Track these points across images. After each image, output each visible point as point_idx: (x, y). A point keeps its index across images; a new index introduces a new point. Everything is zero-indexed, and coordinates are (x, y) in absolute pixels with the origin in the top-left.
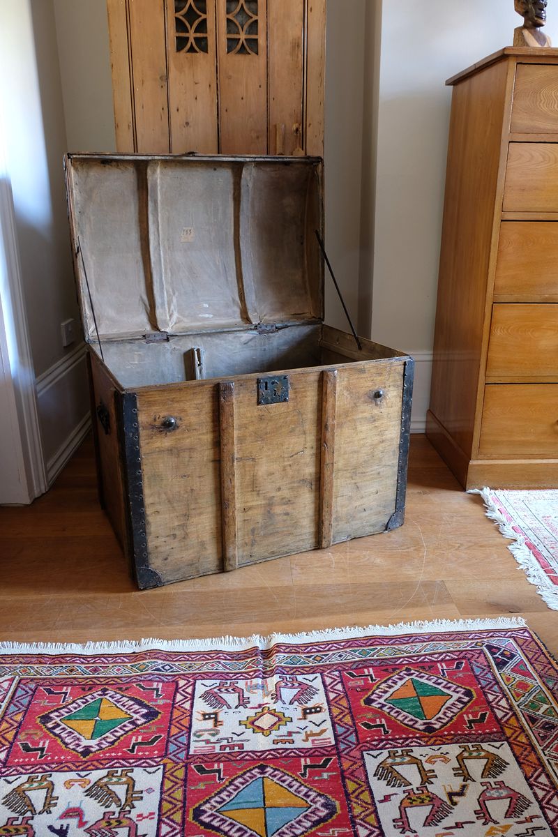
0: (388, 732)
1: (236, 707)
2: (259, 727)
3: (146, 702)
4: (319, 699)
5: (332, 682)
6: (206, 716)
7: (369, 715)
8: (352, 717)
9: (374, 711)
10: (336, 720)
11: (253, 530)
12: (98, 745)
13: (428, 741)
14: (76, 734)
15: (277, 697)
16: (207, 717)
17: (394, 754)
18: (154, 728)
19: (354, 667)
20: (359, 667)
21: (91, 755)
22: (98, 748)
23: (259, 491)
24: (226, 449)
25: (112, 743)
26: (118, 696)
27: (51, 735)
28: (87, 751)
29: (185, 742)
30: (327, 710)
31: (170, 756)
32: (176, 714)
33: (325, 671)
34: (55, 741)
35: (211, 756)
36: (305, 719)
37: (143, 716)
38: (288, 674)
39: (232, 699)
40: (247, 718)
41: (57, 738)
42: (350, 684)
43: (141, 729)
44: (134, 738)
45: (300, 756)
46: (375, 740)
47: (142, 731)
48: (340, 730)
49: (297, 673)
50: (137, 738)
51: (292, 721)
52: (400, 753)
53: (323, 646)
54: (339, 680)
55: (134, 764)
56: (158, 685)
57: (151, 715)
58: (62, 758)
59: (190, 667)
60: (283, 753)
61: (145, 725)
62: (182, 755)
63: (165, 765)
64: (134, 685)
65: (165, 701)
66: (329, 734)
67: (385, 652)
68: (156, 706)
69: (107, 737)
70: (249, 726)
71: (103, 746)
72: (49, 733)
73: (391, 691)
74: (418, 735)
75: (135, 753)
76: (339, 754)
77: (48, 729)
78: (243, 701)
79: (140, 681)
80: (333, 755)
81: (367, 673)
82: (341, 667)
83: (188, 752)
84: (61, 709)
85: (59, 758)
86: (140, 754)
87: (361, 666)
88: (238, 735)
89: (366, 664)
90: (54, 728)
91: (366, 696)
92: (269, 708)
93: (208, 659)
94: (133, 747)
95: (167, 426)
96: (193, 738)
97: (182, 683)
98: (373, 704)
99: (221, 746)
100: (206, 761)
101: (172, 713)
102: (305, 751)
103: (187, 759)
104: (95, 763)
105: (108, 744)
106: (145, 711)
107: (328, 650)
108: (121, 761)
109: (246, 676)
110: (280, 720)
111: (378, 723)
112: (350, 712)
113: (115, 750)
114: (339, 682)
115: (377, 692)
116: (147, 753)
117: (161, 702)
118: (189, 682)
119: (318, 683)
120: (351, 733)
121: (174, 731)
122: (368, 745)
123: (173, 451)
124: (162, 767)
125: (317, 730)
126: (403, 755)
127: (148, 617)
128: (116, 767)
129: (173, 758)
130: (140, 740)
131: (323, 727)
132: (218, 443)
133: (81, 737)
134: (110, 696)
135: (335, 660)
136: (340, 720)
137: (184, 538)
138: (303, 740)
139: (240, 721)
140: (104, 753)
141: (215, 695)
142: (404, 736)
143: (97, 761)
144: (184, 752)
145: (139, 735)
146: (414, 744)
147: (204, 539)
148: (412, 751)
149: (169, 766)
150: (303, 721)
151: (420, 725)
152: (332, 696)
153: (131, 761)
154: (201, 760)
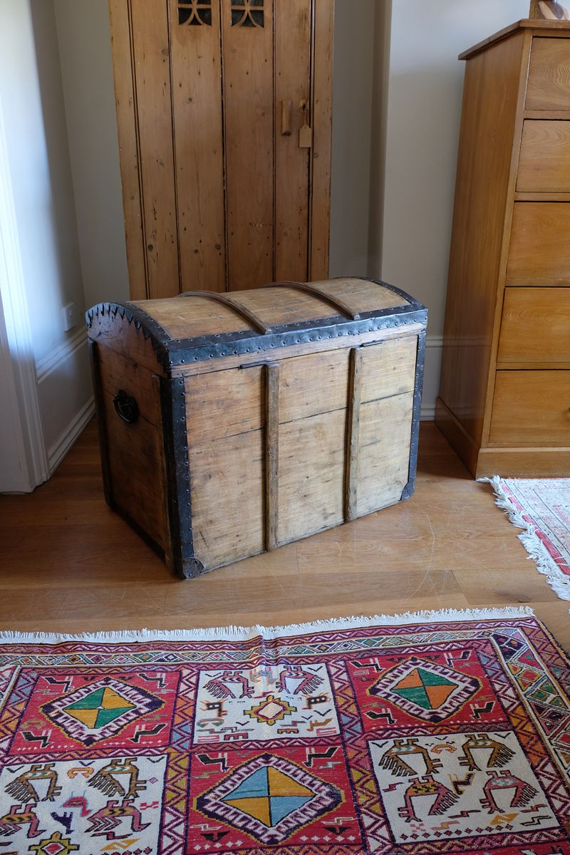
0: (393, 722)
1: (241, 697)
2: (263, 716)
3: (150, 692)
4: (324, 689)
5: (337, 672)
7: (375, 705)
8: (357, 706)
9: (380, 701)
10: (341, 710)
12: (101, 734)
13: (433, 731)
14: (79, 723)
15: (281, 686)
16: (211, 706)
17: (400, 743)
18: (158, 717)
19: (359, 656)
20: (364, 657)
21: (95, 744)
22: (101, 737)
25: (116, 732)
26: (121, 685)
27: (54, 724)
28: (90, 740)
29: (190, 731)
30: (332, 700)
31: (174, 745)
32: (180, 703)
33: (330, 661)
34: (58, 730)
35: (215, 746)
36: (310, 708)
37: (147, 705)
38: (294, 663)
39: (236, 688)
40: (252, 707)
41: (60, 727)
42: (355, 674)
43: (144, 717)
44: (138, 727)
45: (305, 746)
46: (380, 730)
47: (146, 720)
48: (345, 720)
49: (302, 662)
50: (141, 727)
51: (296, 711)
52: (405, 742)
53: (328, 636)
54: (344, 669)
55: (138, 753)
56: (161, 675)
57: (155, 704)
58: (65, 747)
59: (193, 656)
60: (288, 742)
61: (149, 714)
62: (186, 745)
63: (169, 754)
64: (138, 675)
65: (169, 690)
66: (334, 724)
67: (391, 642)
68: (159, 695)
69: (110, 726)
70: (253, 715)
71: (106, 735)
72: (51, 722)
73: (397, 680)
74: (423, 725)
75: (139, 742)
76: (344, 743)
77: (51, 718)
78: (247, 691)
79: (144, 671)
80: (338, 744)
81: (372, 663)
82: (346, 657)
83: (192, 741)
84: (63, 698)
85: (62, 747)
86: (144, 743)
87: (366, 655)
88: (243, 725)
89: (371, 653)
90: (57, 717)
91: (372, 686)
92: (273, 696)
93: (213, 649)
94: (137, 737)
96: (197, 727)
97: (185, 672)
98: (379, 694)
99: (225, 736)
100: (210, 751)
101: (175, 702)
102: (309, 740)
103: (191, 748)
104: (98, 752)
105: (111, 734)
106: (148, 701)
107: (333, 640)
108: (124, 750)
109: (249, 666)
110: (284, 709)
111: (384, 712)
112: (356, 702)
113: (119, 739)
114: (344, 672)
115: (382, 681)
116: (151, 742)
117: (164, 692)
118: (193, 671)
119: (323, 673)
120: (357, 723)
121: (178, 720)
122: (373, 734)
124: (166, 756)
125: (321, 719)
126: (408, 744)
127: (151, 607)
128: (119, 756)
129: (177, 747)
130: (143, 729)
131: (327, 717)
133: (84, 726)
134: (113, 686)
135: (340, 649)
136: (345, 709)
138: (308, 730)
139: (244, 711)
140: (108, 742)
141: (219, 685)
142: (409, 725)
143: (101, 750)
144: (188, 742)
145: (143, 724)
146: (420, 733)
148: (418, 740)
149: (173, 755)
150: (308, 710)
151: (426, 714)
152: (337, 685)
153: (135, 750)
154: (204, 750)
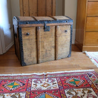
6: (34, 85)
10: (59, 85)
15: (48, 81)
17: (70, 90)
24: (38, 40)
28: (11, 90)
38: (50, 78)
39: (39, 82)
57: (24, 85)
63: (26, 92)
66: (58, 87)
73: (69, 80)
78: (41, 82)
82: (60, 77)
88: (40, 87)
90: (5, 87)
92: (46, 83)
95: (27, 34)
109: (42, 79)
111: (67, 85)
114: (59, 79)
116: (23, 90)
118: (31, 79)
119: (56, 79)
121: (28, 87)
123: (29, 39)
130: (21, 88)
132: (37, 38)
137: (30, 56)
138: (53, 88)
139: (41, 85)
141: (36, 81)
148: (74, 89)
152: (58, 81)
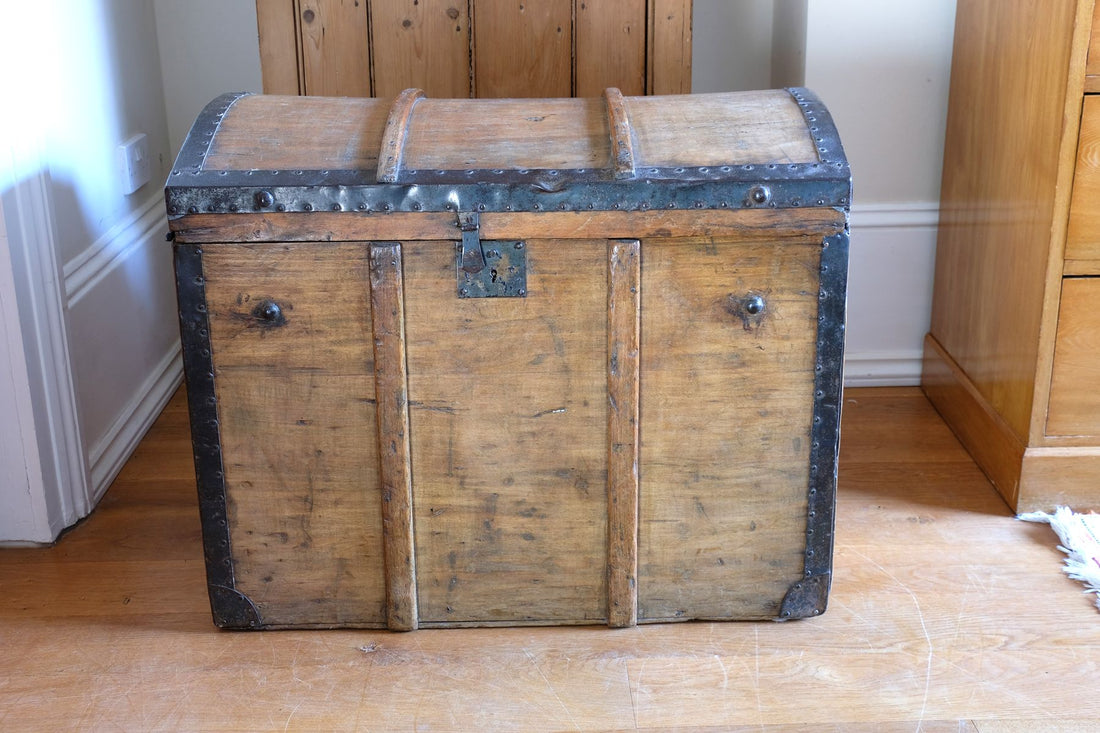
11: (452, 557)
23: (464, 477)
24: (383, 378)
95: (264, 318)
123: (278, 369)
137: (304, 545)
147: (347, 555)
